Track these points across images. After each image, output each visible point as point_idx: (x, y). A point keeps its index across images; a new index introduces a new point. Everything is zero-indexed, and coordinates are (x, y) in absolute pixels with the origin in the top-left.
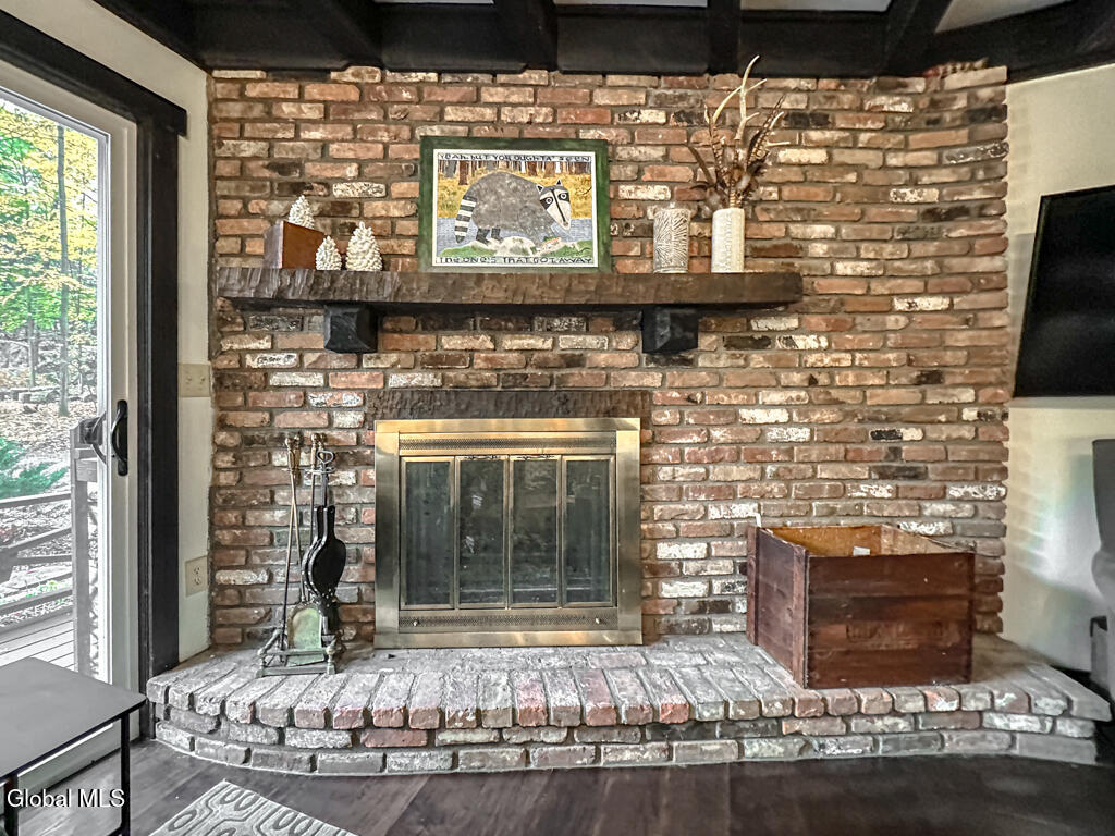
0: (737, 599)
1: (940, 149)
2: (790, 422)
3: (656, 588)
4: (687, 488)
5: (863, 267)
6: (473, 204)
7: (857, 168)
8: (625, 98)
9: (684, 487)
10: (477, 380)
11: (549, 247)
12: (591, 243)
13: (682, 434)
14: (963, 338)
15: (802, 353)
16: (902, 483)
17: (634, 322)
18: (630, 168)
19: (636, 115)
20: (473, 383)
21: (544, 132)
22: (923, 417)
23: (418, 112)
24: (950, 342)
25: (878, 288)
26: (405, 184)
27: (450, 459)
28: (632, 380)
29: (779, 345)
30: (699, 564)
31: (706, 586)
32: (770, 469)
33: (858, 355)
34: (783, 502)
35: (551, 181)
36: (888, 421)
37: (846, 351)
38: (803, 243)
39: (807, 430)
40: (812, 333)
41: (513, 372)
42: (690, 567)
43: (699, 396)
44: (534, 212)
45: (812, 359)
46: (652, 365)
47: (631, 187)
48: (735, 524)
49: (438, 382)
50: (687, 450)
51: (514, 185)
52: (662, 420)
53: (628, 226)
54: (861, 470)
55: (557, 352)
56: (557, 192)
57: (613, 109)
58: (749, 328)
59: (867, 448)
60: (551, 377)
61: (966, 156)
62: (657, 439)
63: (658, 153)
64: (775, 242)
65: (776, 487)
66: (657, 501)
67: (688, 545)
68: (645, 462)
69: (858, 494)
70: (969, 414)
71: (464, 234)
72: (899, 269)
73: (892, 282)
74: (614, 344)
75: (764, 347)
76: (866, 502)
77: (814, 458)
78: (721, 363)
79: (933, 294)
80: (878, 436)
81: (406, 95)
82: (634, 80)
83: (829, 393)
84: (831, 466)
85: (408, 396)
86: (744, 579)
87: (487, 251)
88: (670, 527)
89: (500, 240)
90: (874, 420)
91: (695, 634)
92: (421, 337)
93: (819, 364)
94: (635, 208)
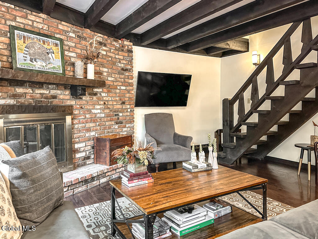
0: (91, 155)
1: (124, 56)
2: (101, 113)
3: (75, 156)
4: (81, 130)
5: (112, 79)
6: (28, 50)
7: (111, 57)
8: (66, 28)
9: (80, 129)
10: (28, 102)
11: (49, 66)
12: (60, 66)
13: (80, 116)
14: (128, 95)
15: (103, 97)
16: (119, 125)
17: (69, 88)
18: (67, 47)
19: (68, 33)
20: (27, 103)
21: (46, 32)
22: (122, 111)
23: (8, 16)
24: (126, 96)
25: (115, 84)
26: (4, 38)
27: (21, 126)
28: (69, 103)
29: (99, 95)
30: (84, 148)
31: (85, 153)
32: (97, 124)
33: (112, 98)
34: (100, 131)
35: (49, 47)
36: (117, 112)
37: (110, 97)
38: (103, 72)
39: (104, 114)
40: (104, 93)
41: (38, 100)
42: (82, 149)
43: (83, 107)
44: (45, 55)
45: (105, 98)
46: (73, 99)
47: (68, 52)
48: (91, 137)
49: (15, 103)
50: (81, 120)
51: (39, 46)
52: (76, 113)
53: (67, 62)
54: (113, 123)
55: (50, 94)
56: (51, 51)
57: (63, 30)
58: (93, 90)
59: (114, 118)
60: (49, 101)
61: (127, 59)
62: (75, 117)
63: (73, 45)
64: (97, 71)
65: (98, 128)
66: (74, 134)
67: (81, 144)
68: (73, 124)
69: (113, 128)
70: (129, 110)
71: (26, 59)
72: (118, 80)
73: (117, 83)
74: (64, 93)
75: (96, 95)
76: (114, 129)
77: (105, 121)
78: (88, 99)
79: (123, 86)
80: (116, 115)
81: (3, 9)
82: (68, 25)
83: (107, 106)
84: (108, 122)
85: (5, 107)
86: (93, 150)
87: (33, 65)
88: (77, 140)
89: (37, 62)
90: (115, 112)
91: (83, 166)
92: (10, 88)
93: (106, 100)
94: (68, 58)
